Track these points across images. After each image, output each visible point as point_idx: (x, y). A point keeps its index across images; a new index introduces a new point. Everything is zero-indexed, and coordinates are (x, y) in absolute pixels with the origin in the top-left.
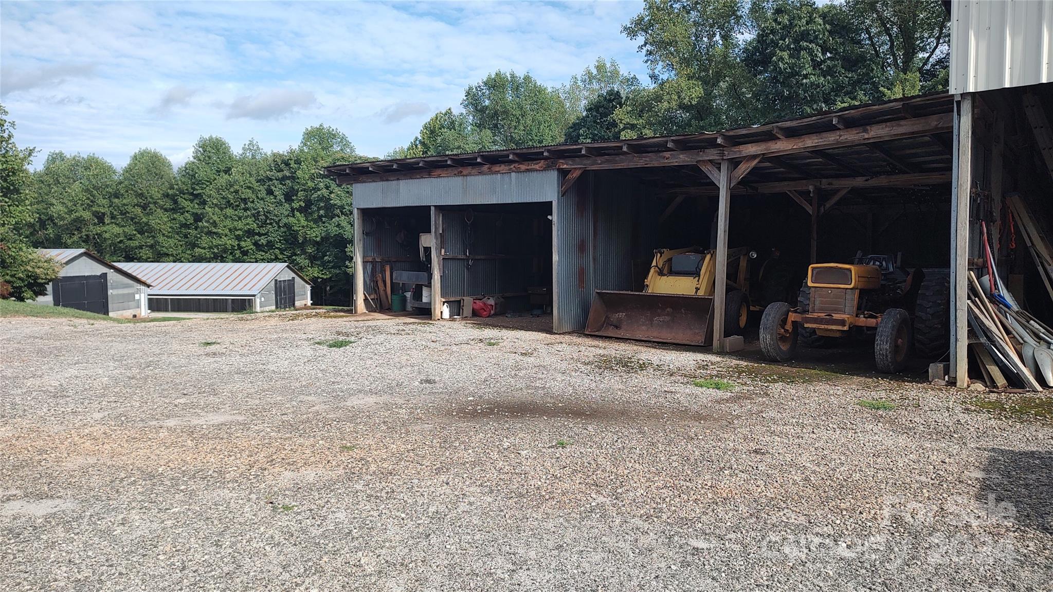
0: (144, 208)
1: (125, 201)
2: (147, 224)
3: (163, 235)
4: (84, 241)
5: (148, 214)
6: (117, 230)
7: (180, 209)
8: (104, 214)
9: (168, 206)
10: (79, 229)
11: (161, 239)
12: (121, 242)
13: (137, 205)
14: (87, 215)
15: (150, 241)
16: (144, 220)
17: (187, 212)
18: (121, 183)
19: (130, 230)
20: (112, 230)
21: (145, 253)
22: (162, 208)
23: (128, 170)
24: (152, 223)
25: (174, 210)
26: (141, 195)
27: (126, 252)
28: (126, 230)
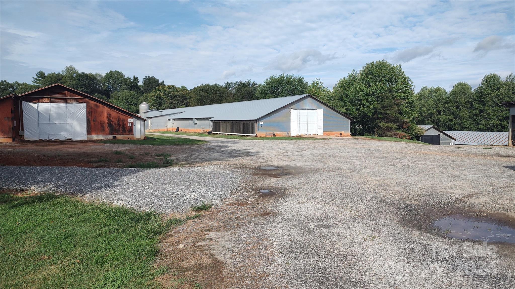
0: (458, 107)
1: (450, 105)
2: (458, 115)
3: (465, 119)
4: (432, 122)
5: (459, 110)
6: (446, 117)
7: (474, 107)
8: (441, 111)
9: (468, 106)
10: (431, 117)
11: (464, 121)
12: (447, 122)
13: (455, 107)
14: (434, 111)
15: (459, 122)
16: (457, 113)
17: (477, 109)
18: (448, 98)
19: (451, 117)
20: (444, 118)
21: (457, 127)
22: (465, 107)
23: (452, 92)
24: (461, 114)
25: (471, 108)
26: (457, 102)
27: (449, 126)
28: (449, 117)
